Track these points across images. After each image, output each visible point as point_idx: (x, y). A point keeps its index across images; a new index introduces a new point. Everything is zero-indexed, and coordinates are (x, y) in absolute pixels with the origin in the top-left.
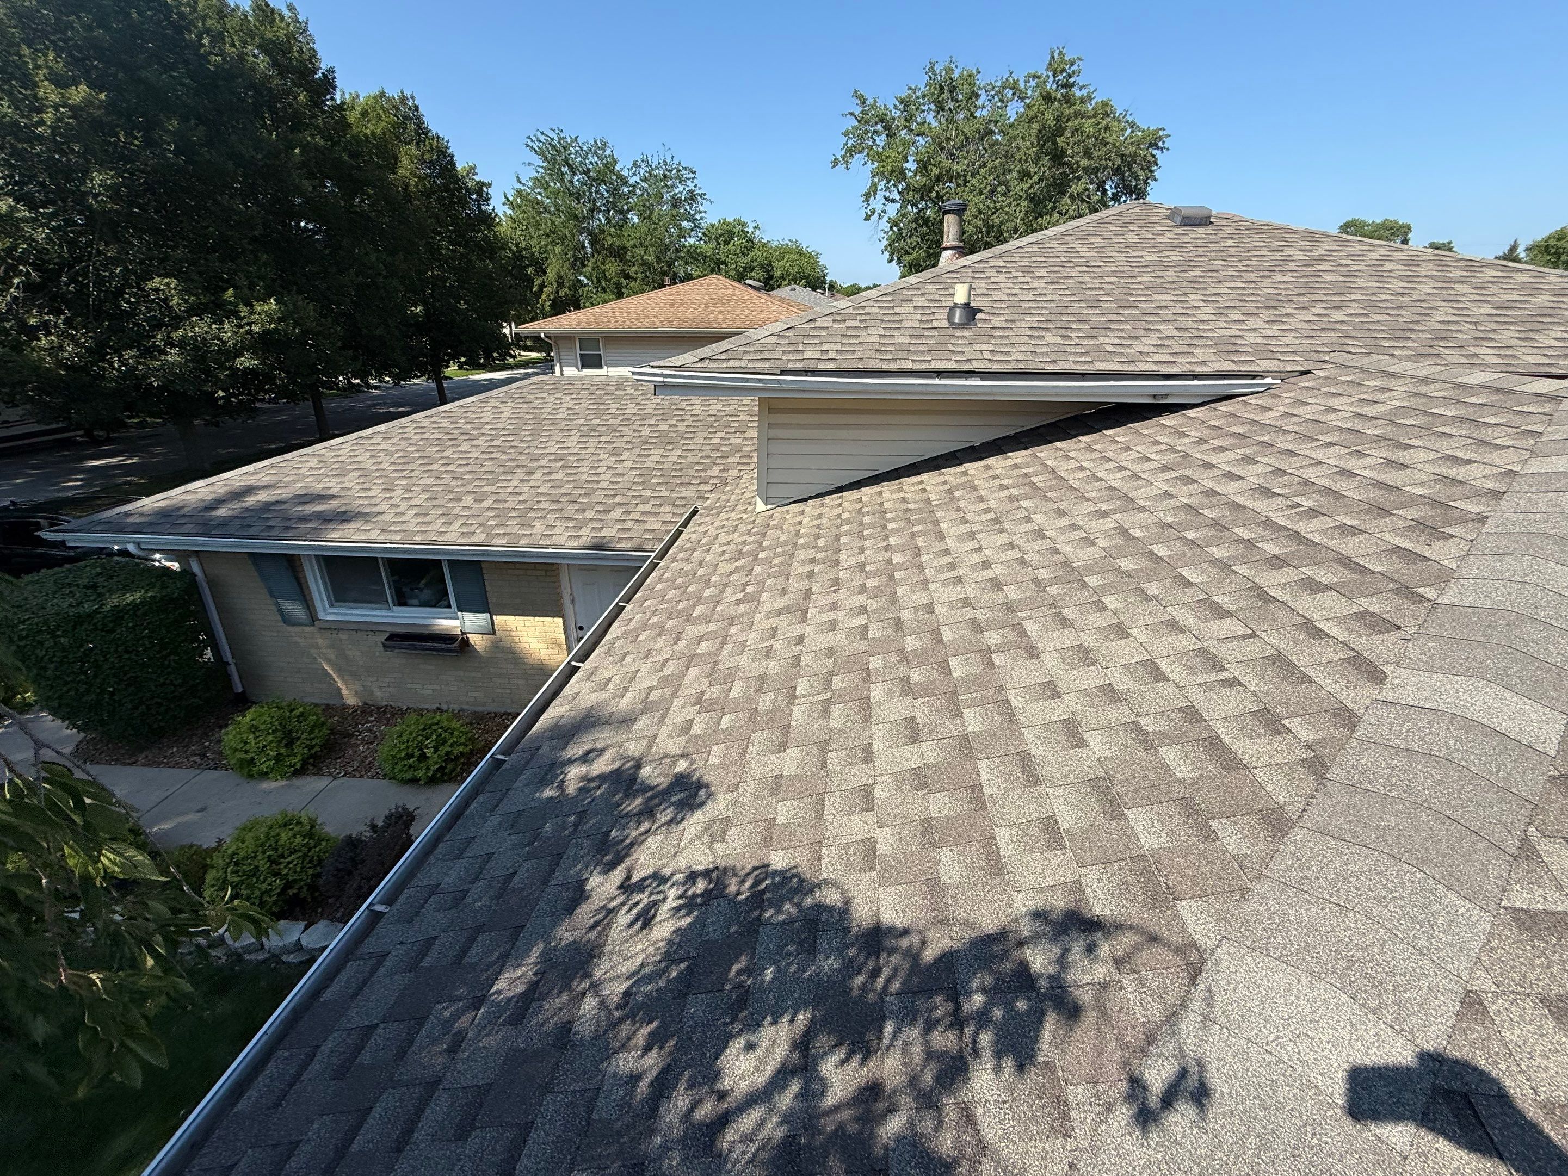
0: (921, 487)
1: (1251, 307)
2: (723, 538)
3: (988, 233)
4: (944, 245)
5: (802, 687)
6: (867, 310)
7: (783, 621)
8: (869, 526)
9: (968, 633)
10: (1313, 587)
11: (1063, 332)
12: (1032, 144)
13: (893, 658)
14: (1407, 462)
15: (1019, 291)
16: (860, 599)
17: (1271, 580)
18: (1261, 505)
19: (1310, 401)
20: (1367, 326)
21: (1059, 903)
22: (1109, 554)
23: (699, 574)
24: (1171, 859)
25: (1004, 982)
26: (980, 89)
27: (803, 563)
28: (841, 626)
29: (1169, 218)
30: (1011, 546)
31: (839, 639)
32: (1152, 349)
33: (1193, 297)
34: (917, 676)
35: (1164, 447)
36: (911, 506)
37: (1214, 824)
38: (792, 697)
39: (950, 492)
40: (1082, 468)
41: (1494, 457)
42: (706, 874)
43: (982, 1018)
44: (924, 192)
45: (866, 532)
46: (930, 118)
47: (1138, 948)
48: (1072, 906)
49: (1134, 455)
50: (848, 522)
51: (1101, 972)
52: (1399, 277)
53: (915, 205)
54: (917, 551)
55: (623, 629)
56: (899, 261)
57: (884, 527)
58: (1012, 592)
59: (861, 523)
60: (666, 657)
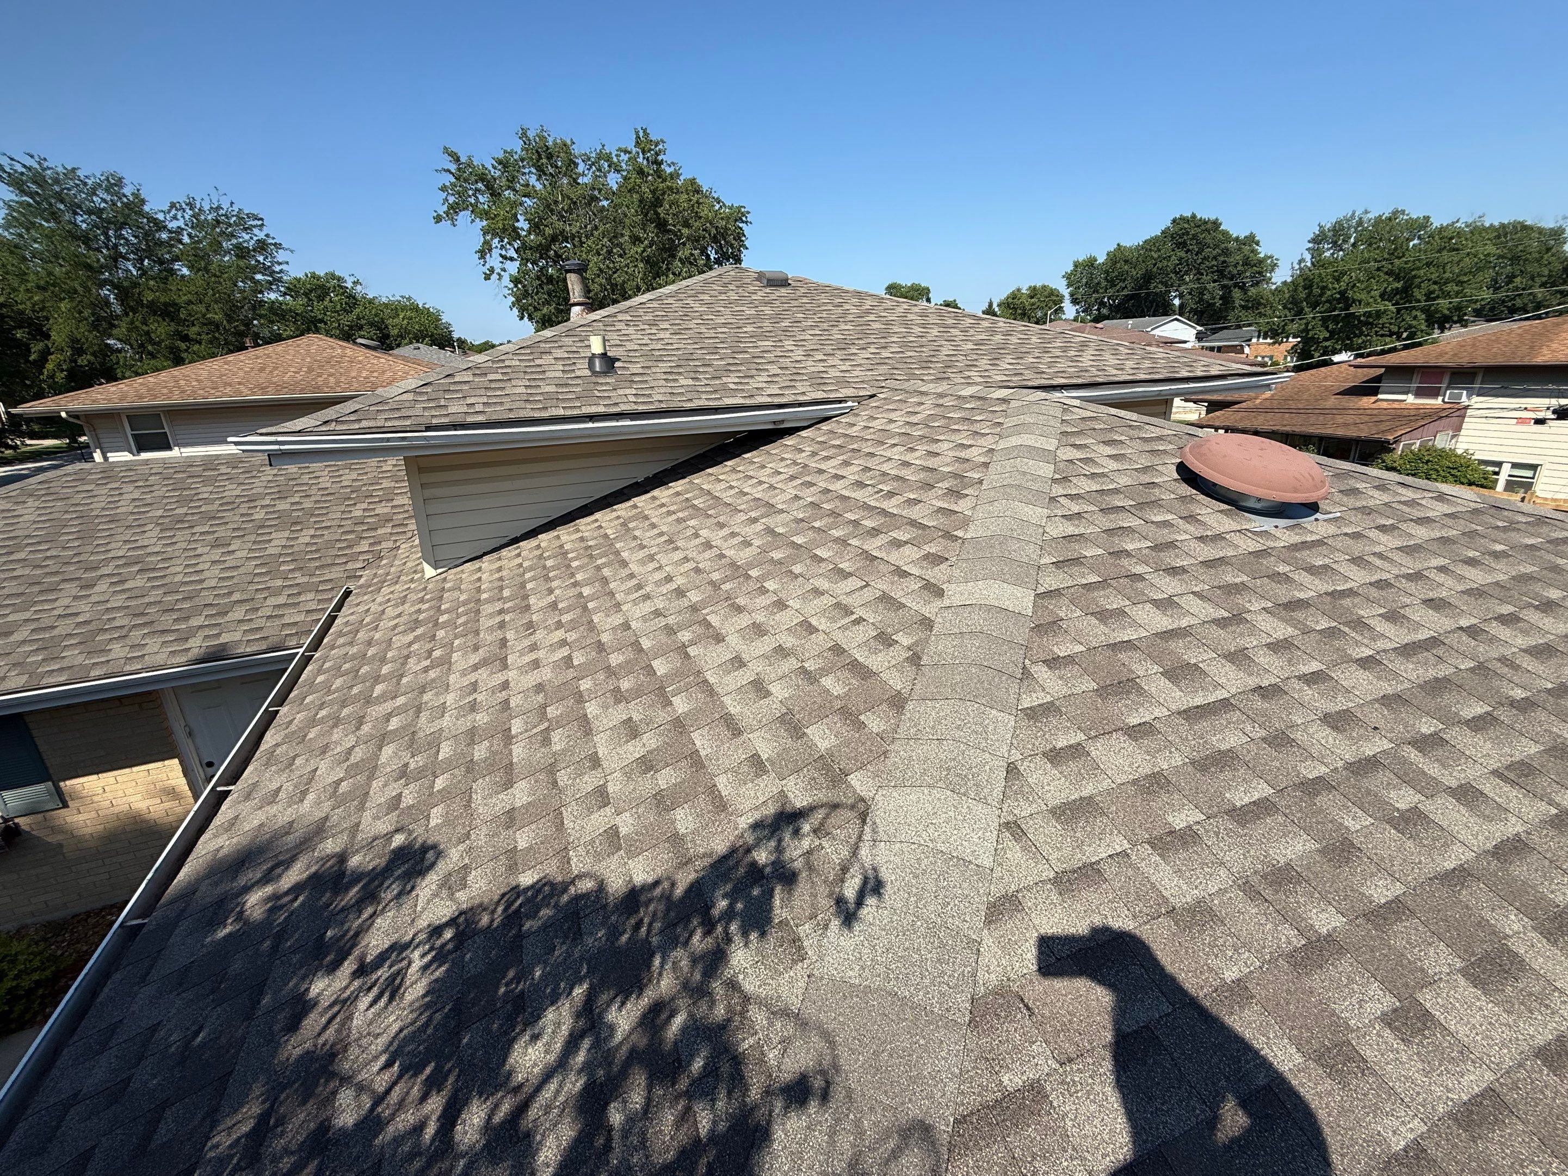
0: (596, 525)
1: (828, 349)
2: (390, 612)
3: (613, 291)
4: (572, 301)
5: (517, 726)
6: (507, 363)
7: (483, 674)
8: (553, 568)
9: (663, 638)
10: (898, 544)
11: (693, 375)
12: (636, 211)
13: (601, 676)
14: (939, 451)
15: (649, 342)
16: (559, 634)
17: (873, 546)
18: (859, 495)
19: (878, 416)
20: (905, 360)
21: (771, 810)
22: (764, 550)
23: (370, 653)
24: (840, 751)
25: (742, 883)
26: (576, 157)
27: (491, 615)
28: (545, 662)
29: (757, 280)
30: (686, 559)
31: (546, 674)
32: (765, 385)
33: (787, 343)
34: (625, 685)
35: (789, 462)
36: (590, 543)
37: (862, 718)
38: (508, 738)
39: (624, 524)
40: (732, 487)
41: (982, 441)
42: (452, 922)
43: (729, 915)
44: (542, 250)
45: (551, 575)
46: (533, 180)
47: (827, 816)
48: (780, 809)
49: (768, 471)
50: (531, 569)
51: (806, 843)
52: (917, 325)
53: (534, 263)
54: (605, 581)
55: (282, 733)
56: (531, 318)
57: (569, 566)
58: (694, 597)
59: (544, 567)
60: (349, 745)
